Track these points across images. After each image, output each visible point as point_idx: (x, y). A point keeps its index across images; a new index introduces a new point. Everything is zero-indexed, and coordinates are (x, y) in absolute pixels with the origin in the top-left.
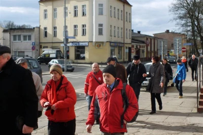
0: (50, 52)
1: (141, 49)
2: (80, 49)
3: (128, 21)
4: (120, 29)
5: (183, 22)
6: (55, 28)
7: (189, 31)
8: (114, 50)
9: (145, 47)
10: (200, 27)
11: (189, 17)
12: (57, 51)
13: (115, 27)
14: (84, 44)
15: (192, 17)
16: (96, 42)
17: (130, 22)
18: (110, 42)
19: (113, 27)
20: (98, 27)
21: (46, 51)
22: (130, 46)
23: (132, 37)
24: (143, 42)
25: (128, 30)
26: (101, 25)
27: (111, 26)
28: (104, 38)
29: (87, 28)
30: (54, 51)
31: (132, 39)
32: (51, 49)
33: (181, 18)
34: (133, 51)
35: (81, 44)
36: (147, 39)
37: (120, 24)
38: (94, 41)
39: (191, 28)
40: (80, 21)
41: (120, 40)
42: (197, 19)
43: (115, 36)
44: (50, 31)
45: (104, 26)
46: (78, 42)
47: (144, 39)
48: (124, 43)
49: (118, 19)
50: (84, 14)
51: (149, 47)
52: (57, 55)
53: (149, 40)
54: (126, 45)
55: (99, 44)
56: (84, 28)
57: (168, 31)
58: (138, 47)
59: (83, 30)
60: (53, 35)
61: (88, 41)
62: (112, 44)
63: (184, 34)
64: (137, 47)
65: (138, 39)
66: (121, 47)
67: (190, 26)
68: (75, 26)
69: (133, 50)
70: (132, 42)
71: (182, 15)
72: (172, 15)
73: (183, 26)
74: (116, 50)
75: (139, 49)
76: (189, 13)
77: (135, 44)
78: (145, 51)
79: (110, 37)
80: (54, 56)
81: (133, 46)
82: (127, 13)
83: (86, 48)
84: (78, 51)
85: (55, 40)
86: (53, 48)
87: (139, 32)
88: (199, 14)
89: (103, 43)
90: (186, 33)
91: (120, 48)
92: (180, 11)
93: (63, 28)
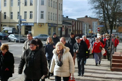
0: (8, 29)
1: (69, 28)
2: (28, 28)
3: (60, 9)
4: (55, 15)
5: (98, 11)
6: (12, 13)
7: (101, 17)
8: (51, 29)
9: (72, 27)
10: (108, 14)
11: (101, 8)
12: (13, 29)
13: (51, 13)
14: (31, 24)
15: (103, 7)
16: (39, 23)
17: (62, 10)
18: (49, 24)
19: (50, 13)
20: (40, 13)
21: (6, 28)
22: (61, 26)
23: (63, 20)
24: (70, 24)
25: (60, 15)
26: (42, 12)
27: (49, 12)
28: (44, 21)
29: (33, 14)
30: (11, 29)
31: (63, 22)
32: (9, 27)
33: (96, 8)
34: (63, 29)
35: (29, 24)
36: (73, 22)
37: (55, 11)
38: (38, 22)
39: (102, 15)
40: (29, 9)
41: (55, 22)
42: (107, 9)
43: (51, 20)
44: (8, 15)
45: (44, 12)
46: (27, 23)
47: (71, 22)
48: (57, 24)
49: (54, 8)
50: (31, 4)
51: (74, 27)
52: (13, 31)
53: (74, 22)
54: (58, 26)
55: (41, 25)
56: (31, 14)
57: (87, 17)
58: (67, 27)
59: (31, 15)
60: (10, 18)
61: (33, 22)
62: (49, 25)
63: (97, 19)
64: (66, 27)
65: (66, 21)
66: (56, 27)
67: (102, 13)
68: (25, 12)
69: (64, 29)
70: (63, 24)
71: (96, 6)
72: (91, 6)
73: (97, 13)
74: (52, 29)
75: (68, 29)
76: (101, 5)
77: (64, 25)
78: (72, 30)
79: (48, 20)
80: (11, 32)
81: (63, 26)
82: (59, 4)
83: (32, 27)
84: (27, 29)
85: (11, 21)
86: (10, 26)
87: (67, 17)
88: (107, 5)
89: (43, 24)
90: (99, 18)
91: (55, 28)
92: (95, 4)
93: (17, 13)
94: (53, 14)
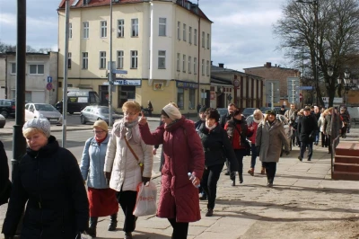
0: (78, 94)
1: (226, 93)
2: (127, 91)
3: (206, 46)
4: (193, 59)
5: (297, 51)
6: (85, 54)
7: (306, 66)
8: (183, 94)
9: (233, 91)
10: (324, 60)
11: (306, 44)
12: (90, 93)
13: (184, 56)
14: (133, 82)
15: (311, 43)
16: (154, 81)
17: (209, 48)
18: (177, 81)
19: (181, 56)
20: (157, 56)
21: (72, 92)
22: (208, 88)
23: (212, 73)
24: (229, 83)
25: (205, 62)
26: (162, 53)
27: (178, 54)
28: (167, 74)
29: (139, 57)
30: (85, 93)
31: (212, 77)
32: (78, 89)
33: (293, 44)
34: (212, 96)
35: (129, 82)
36: (236, 77)
37: (193, 51)
38: (151, 78)
39: (309, 60)
40: (127, 45)
41: (192, 78)
42: (320, 47)
43: (184, 72)
44: (76, 59)
45: (167, 53)
46: (125, 80)
47: (231, 78)
48: (198, 83)
49: (190, 43)
50: (134, 34)
51: (239, 92)
52: (89, 100)
53: (239, 78)
54: (201, 87)
55: (159, 84)
56: (135, 57)
57: (269, 65)
58: (222, 90)
59: (133, 59)
60: (82, 67)
61: (141, 77)
62: (180, 84)
63: (296, 71)
64: (219, 89)
65: (221, 76)
66: (194, 89)
67: (306, 58)
68: (120, 53)
69: (214, 95)
70: (211, 82)
71: (294, 40)
72: (279, 39)
73: (296, 57)
74: (186, 94)
75: (223, 94)
76: (307, 38)
77: (216, 86)
78: (233, 96)
79: (177, 73)
80: (85, 100)
81: (213, 89)
82: (203, 33)
83: (137, 89)
84: (124, 94)
85: (85, 74)
86: (81, 87)
87: (221, 65)
88: (322, 38)
89: (165, 81)
90: (301, 70)
91: (192, 91)
92: (292, 34)
93: (99, 55)
94: (187, 58)
